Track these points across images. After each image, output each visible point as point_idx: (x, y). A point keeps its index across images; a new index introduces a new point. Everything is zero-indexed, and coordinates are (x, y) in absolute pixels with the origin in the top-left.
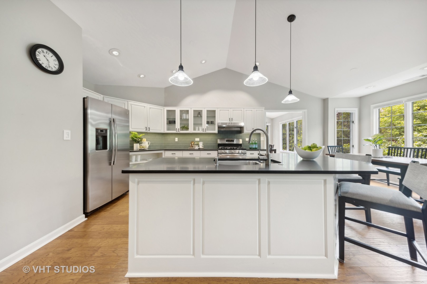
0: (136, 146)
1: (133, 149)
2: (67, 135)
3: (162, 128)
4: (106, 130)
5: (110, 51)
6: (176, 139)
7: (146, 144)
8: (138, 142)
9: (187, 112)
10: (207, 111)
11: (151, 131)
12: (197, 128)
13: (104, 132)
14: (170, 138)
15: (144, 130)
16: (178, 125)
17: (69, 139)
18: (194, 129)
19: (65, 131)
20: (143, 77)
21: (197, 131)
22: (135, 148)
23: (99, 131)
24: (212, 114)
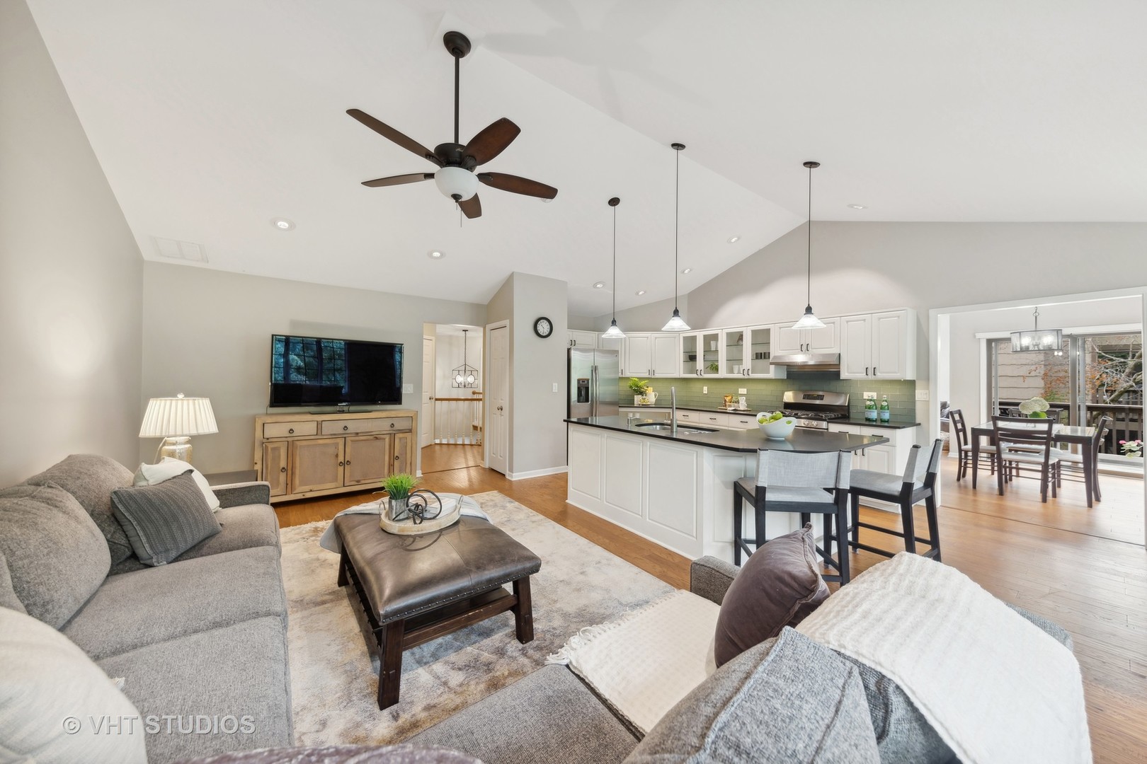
0: (638, 399)
1: (634, 404)
2: (555, 387)
3: (677, 368)
4: (588, 380)
5: (595, 286)
6: (705, 390)
7: (651, 397)
8: (641, 393)
9: (715, 337)
10: (753, 332)
11: (657, 376)
12: (736, 368)
13: (586, 382)
14: (695, 387)
15: (646, 375)
16: (700, 363)
17: (556, 391)
18: (731, 371)
19: (554, 384)
20: (643, 294)
21: (735, 376)
22: (636, 403)
23: (581, 383)
24: (762, 337)
